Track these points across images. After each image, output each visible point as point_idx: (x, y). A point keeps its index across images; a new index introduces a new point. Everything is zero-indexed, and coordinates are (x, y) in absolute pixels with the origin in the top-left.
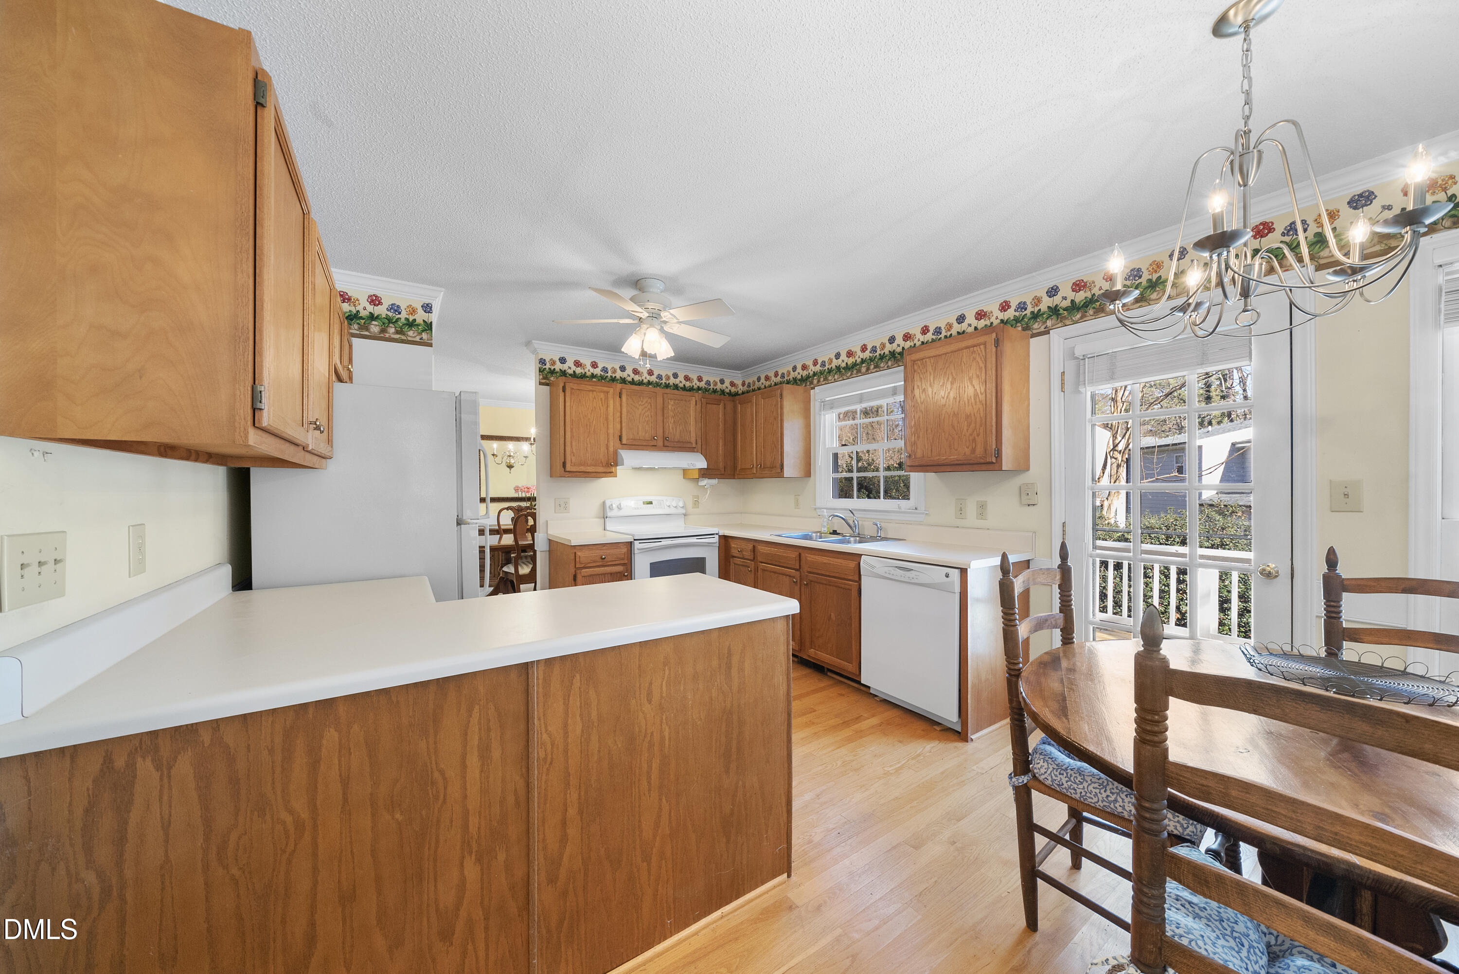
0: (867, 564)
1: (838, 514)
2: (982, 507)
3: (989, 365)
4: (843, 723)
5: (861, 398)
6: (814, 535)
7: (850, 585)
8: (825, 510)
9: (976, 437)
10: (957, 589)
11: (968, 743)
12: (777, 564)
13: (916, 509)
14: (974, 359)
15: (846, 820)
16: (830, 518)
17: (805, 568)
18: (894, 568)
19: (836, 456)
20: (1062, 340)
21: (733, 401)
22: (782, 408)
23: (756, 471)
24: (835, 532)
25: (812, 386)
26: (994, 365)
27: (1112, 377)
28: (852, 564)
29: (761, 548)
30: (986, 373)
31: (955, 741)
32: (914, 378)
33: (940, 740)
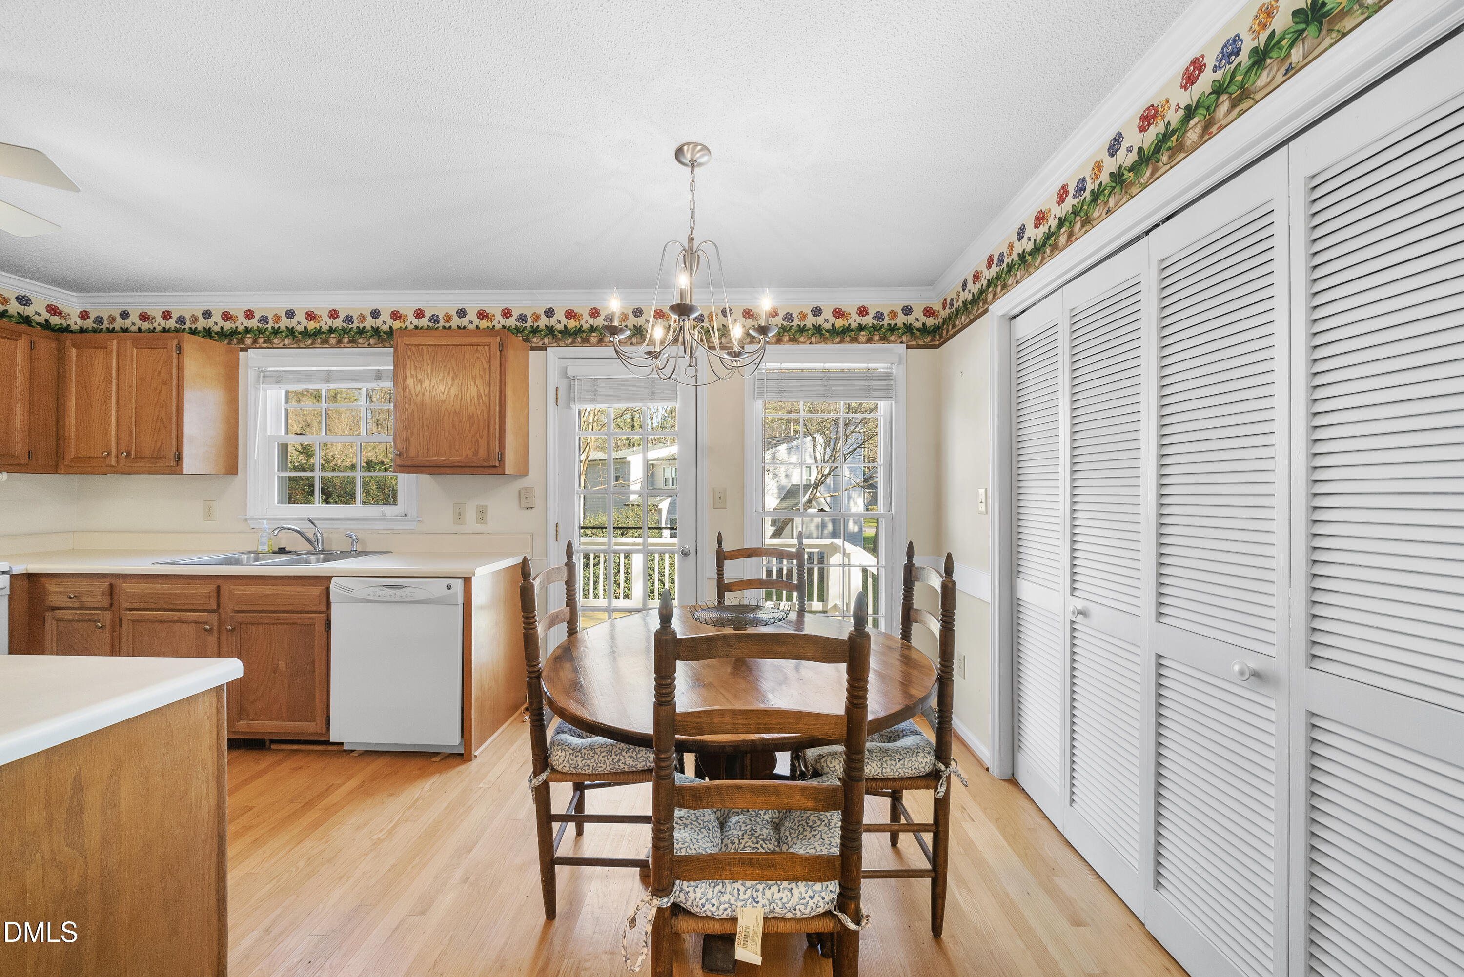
0: (341, 587)
1: (289, 526)
2: (482, 512)
3: (493, 368)
4: (304, 806)
5: (328, 377)
6: (245, 557)
7: (313, 619)
8: (265, 522)
9: (479, 439)
10: (460, 600)
11: (473, 762)
12: (171, 607)
13: (406, 515)
14: (478, 358)
15: (319, 937)
16: (276, 532)
17: (229, 606)
18: (381, 588)
19: (284, 448)
20: (557, 358)
21: (57, 339)
22: (180, 368)
23: (118, 462)
24: (282, 551)
25: (243, 346)
26: (498, 369)
27: (594, 399)
28: (316, 591)
29: (128, 587)
30: (490, 375)
31: (458, 765)
32: (406, 364)
33: (440, 772)
